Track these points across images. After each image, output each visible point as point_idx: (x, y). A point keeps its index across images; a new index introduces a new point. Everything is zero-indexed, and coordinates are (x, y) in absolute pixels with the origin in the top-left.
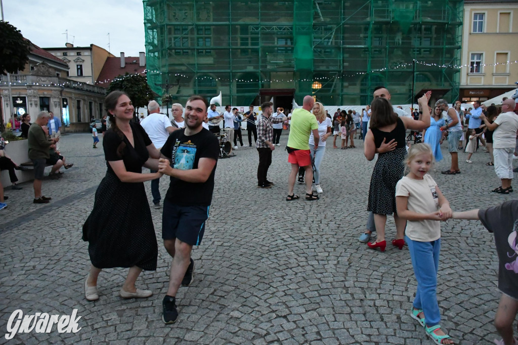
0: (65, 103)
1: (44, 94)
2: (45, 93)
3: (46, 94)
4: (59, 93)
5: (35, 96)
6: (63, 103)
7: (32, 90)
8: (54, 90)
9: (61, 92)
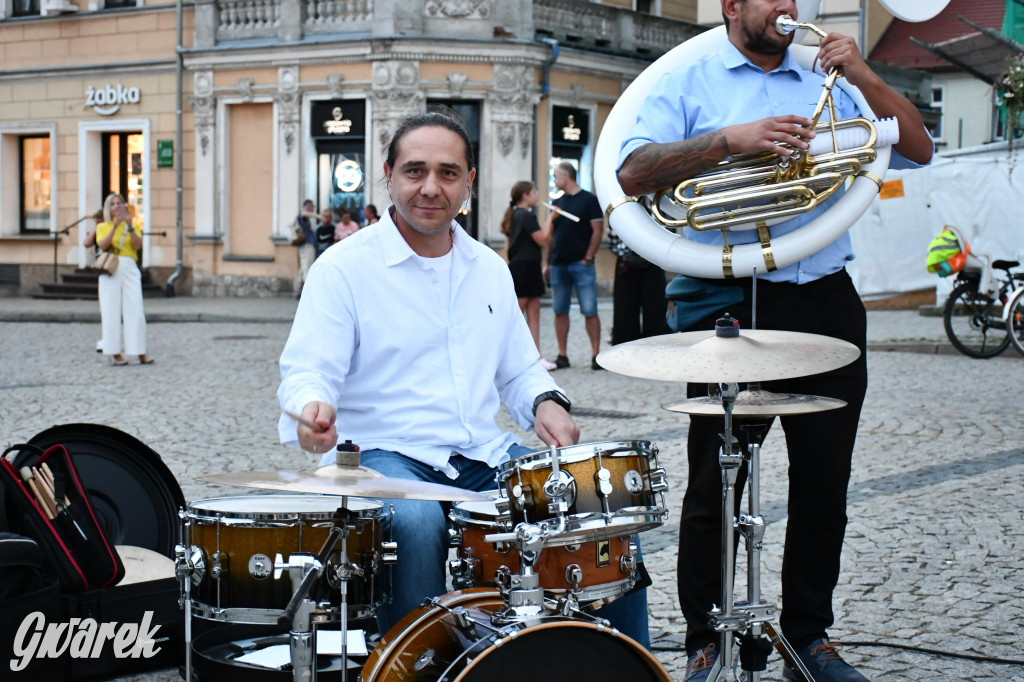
0: (571, 133)
1: (450, 87)
2: (457, 78)
3: (462, 82)
4: (531, 77)
5: (403, 97)
6: (558, 134)
7: (394, 65)
8: (510, 64)
9: (544, 71)
